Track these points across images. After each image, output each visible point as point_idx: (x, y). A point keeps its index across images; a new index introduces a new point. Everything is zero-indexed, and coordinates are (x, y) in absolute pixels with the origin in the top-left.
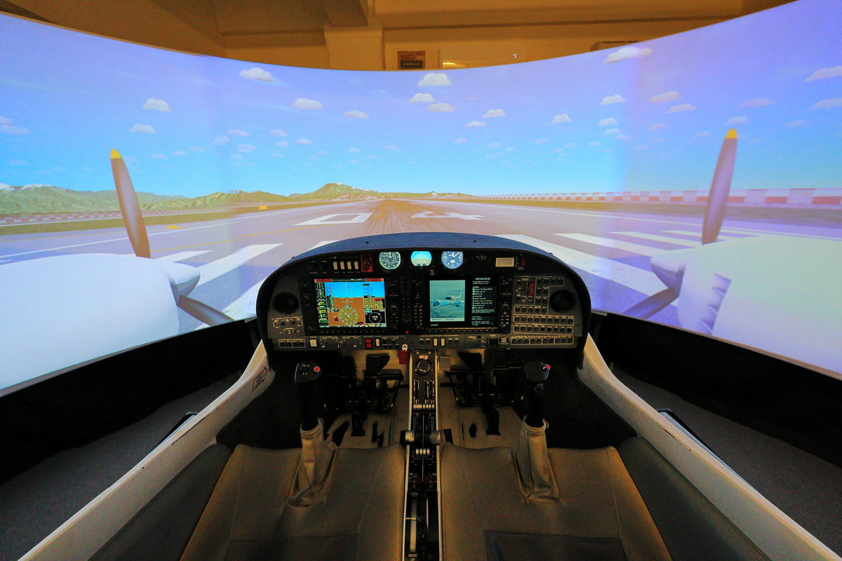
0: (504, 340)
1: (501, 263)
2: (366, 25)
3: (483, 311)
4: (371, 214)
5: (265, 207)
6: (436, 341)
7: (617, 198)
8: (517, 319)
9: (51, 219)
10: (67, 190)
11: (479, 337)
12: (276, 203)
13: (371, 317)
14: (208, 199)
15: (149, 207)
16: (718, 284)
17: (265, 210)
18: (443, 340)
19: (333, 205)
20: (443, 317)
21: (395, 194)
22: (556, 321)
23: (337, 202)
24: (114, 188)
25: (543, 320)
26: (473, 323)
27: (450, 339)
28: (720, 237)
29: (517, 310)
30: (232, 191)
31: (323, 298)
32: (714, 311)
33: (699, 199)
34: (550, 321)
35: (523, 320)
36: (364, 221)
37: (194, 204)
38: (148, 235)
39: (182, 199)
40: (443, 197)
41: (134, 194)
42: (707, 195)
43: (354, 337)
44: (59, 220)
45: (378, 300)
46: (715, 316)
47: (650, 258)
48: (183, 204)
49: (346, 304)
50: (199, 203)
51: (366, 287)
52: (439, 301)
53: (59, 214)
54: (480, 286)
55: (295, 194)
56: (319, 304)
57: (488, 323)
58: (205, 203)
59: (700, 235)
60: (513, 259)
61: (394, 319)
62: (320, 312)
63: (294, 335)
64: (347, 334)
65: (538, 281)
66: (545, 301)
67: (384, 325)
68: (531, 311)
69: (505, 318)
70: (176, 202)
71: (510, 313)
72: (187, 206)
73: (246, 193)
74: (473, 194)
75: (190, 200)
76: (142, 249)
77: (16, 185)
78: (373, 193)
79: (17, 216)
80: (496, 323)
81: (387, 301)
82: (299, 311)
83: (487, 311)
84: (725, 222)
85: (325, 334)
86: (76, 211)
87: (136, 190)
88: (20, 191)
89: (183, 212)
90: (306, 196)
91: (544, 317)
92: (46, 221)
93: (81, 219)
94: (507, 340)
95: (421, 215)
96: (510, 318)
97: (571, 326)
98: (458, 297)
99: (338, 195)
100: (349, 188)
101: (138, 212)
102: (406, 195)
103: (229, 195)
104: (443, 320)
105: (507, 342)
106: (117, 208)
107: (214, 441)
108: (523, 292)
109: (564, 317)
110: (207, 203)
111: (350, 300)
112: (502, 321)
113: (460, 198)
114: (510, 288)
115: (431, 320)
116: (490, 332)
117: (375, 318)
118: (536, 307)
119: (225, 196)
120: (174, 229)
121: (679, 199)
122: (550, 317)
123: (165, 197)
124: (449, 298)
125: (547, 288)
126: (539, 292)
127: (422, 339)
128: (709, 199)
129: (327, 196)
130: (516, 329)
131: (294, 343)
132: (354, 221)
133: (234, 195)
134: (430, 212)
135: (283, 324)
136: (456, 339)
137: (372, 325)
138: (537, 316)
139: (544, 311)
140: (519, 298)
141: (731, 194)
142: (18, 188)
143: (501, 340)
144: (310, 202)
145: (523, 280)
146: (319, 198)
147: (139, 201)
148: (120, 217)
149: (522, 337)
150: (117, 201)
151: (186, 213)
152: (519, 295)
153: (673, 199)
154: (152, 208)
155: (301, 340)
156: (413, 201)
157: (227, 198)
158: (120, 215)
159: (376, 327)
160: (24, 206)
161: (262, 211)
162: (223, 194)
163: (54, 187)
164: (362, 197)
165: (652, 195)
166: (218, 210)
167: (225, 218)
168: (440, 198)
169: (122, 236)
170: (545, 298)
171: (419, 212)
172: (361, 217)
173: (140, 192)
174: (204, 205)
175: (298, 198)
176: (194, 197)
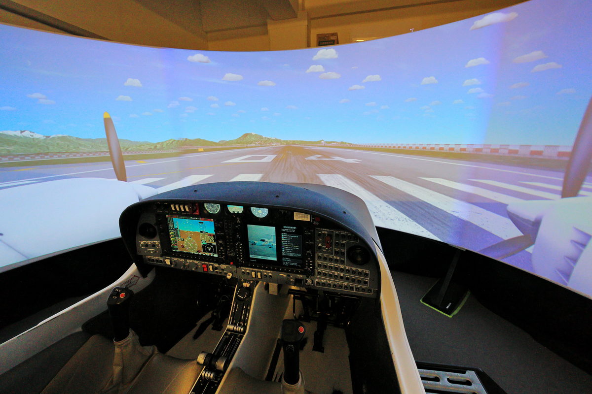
0: (309, 281)
1: (298, 217)
2: (296, 17)
3: (291, 255)
4: (276, 156)
5: (202, 150)
6: (253, 273)
7: (478, 150)
8: (320, 265)
9: (67, 156)
10: (77, 138)
11: (289, 276)
12: (210, 147)
13: (206, 248)
14: (165, 144)
15: (127, 149)
16: (578, 238)
17: (202, 152)
18: (259, 274)
19: (249, 149)
20: (260, 255)
21: (294, 141)
22: (354, 273)
23: (252, 147)
24: (105, 136)
25: (342, 270)
26: (284, 263)
27: (265, 274)
28: (581, 192)
29: (320, 258)
30: (181, 138)
31: (173, 229)
32: (572, 264)
33: (561, 154)
34: (348, 271)
35: (325, 267)
36: (270, 161)
37: (156, 146)
38: (126, 167)
39: (148, 144)
40: (330, 145)
41: (118, 141)
42: (569, 150)
43: (195, 261)
44: (71, 157)
45: (210, 235)
46: (572, 268)
47: (507, 205)
48: (148, 146)
49: (188, 236)
50: (159, 146)
51: (201, 224)
52: (255, 242)
53: (71, 153)
54: (288, 233)
55: (223, 141)
56: (171, 234)
57: (296, 264)
58: (162, 146)
59: (560, 188)
60: (308, 214)
61: (222, 252)
62: (172, 239)
63: (155, 254)
64: (190, 259)
65: (336, 235)
66: (343, 254)
67: (216, 256)
68: (331, 260)
69: (309, 263)
70: (144, 146)
71: (313, 259)
72: (151, 148)
73: (190, 140)
74: (352, 143)
75: (153, 144)
76: (121, 175)
77: (46, 135)
78: (277, 141)
79: (47, 154)
80: (303, 266)
81: (217, 238)
82: (157, 237)
83: (295, 255)
84: (588, 178)
85: (175, 256)
86: (82, 151)
87: (119, 138)
88: (49, 139)
89: (148, 152)
90: (230, 142)
91: (342, 267)
92: (64, 157)
93: (85, 156)
94: (312, 281)
95: (313, 158)
96: (313, 263)
97: (367, 279)
98: (270, 241)
99: (252, 142)
100: (261, 137)
101: (120, 152)
102: (302, 142)
103: (179, 141)
104: (260, 257)
105: (312, 283)
106: (106, 149)
107: (80, 329)
108: (323, 242)
109: (360, 270)
110: (164, 146)
111: (191, 233)
112: (307, 265)
113: (343, 145)
114: (312, 238)
115: (251, 256)
116: (297, 273)
117: (209, 249)
118: (335, 257)
119: (176, 142)
120: (142, 163)
121: (540, 153)
122: (347, 268)
123: (137, 142)
124: (263, 241)
125: (344, 242)
126: (337, 245)
127: (243, 271)
128: (572, 155)
129: (245, 142)
130: (319, 273)
131: (156, 260)
132: (264, 160)
133: (181, 141)
134: (320, 156)
135: (147, 245)
136: (270, 274)
137: (208, 254)
138: (336, 265)
139: (342, 262)
140: (320, 248)
142: (48, 137)
143: (306, 281)
144: (232, 147)
145: (323, 232)
146: (239, 144)
147: (121, 146)
148: (108, 155)
149: (325, 281)
150: (106, 145)
151: (150, 153)
152: (320, 245)
153: (533, 153)
154: (129, 149)
155: (160, 258)
156: (306, 147)
157: (177, 143)
159: (210, 256)
160: (51, 148)
161: (200, 152)
162: (174, 140)
163: (69, 136)
164: (269, 143)
165: (511, 148)
166: (171, 151)
167: (174, 156)
168: (328, 145)
169: (109, 167)
170: (343, 250)
171: (311, 156)
172: (269, 158)
173: (121, 139)
174: (162, 148)
175: (225, 143)
176: (155, 142)
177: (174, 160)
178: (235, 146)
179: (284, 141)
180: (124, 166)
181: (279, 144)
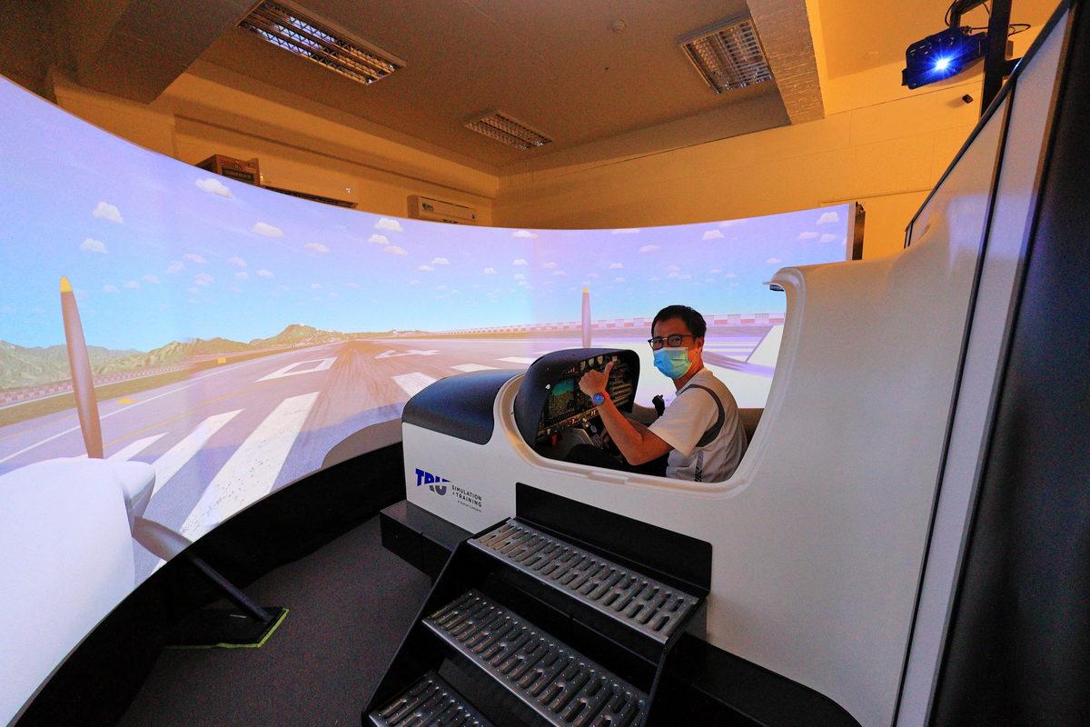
4: (336, 358)
5: (224, 360)
7: (533, 329)
12: (236, 352)
14: (163, 353)
15: (100, 372)
17: (224, 364)
19: (297, 351)
21: (359, 334)
23: (301, 348)
24: (64, 341)
30: (188, 339)
36: (329, 368)
37: (148, 361)
38: (101, 418)
39: (136, 355)
41: (85, 351)
42: (581, 325)
48: (137, 361)
50: (153, 359)
53: (9, 392)
55: (257, 340)
58: (159, 359)
60: (617, 356)
70: (128, 360)
72: (140, 366)
73: (204, 342)
74: (427, 331)
75: (144, 355)
76: (95, 445)
78: (336, 334)
86: (26, 384)
87: (87, 344)
89: (137, 376)
90: (268, 342)
95: (385, 355)
99: (301, 339)
100: (313, 330)
101: (90, 380)
102: (369, 335)
103: (186, 344)
106: (66, 376)
110: (162, 359)
113: (418, 335)
119: (181, 347)
120: (127, 404)
121: (568, 327)
123: (117, 353)
129: (290, 340)
132: (320, 368)
133: (190, 345)
134: (393, 351)
141: (592, 323)
144: (272, 349)
146: (281, 344)
147: (90, 363)
148: (70, 390)
150: (67, 363)
151: (139, 376)
154: (104, 372)
156: (376, 341)
157: (184, 350)
158: (70, 387)
161: (222, 364)
162: (179, 344)
164: (326, 340)
165: (552, 325)
166: (176, 369)
167: (180, 380)
168: (403, 335)
169: (70, 425)
171: (383, 352)
172: (327, 364)
173: (91, 347)
174: (159, 363)
175: (258, 344)
176: (147, 350)
177: (178, 388)
178: (276, 349)
179: (346, 334)
180: (98, 417)
181: (339, 339)
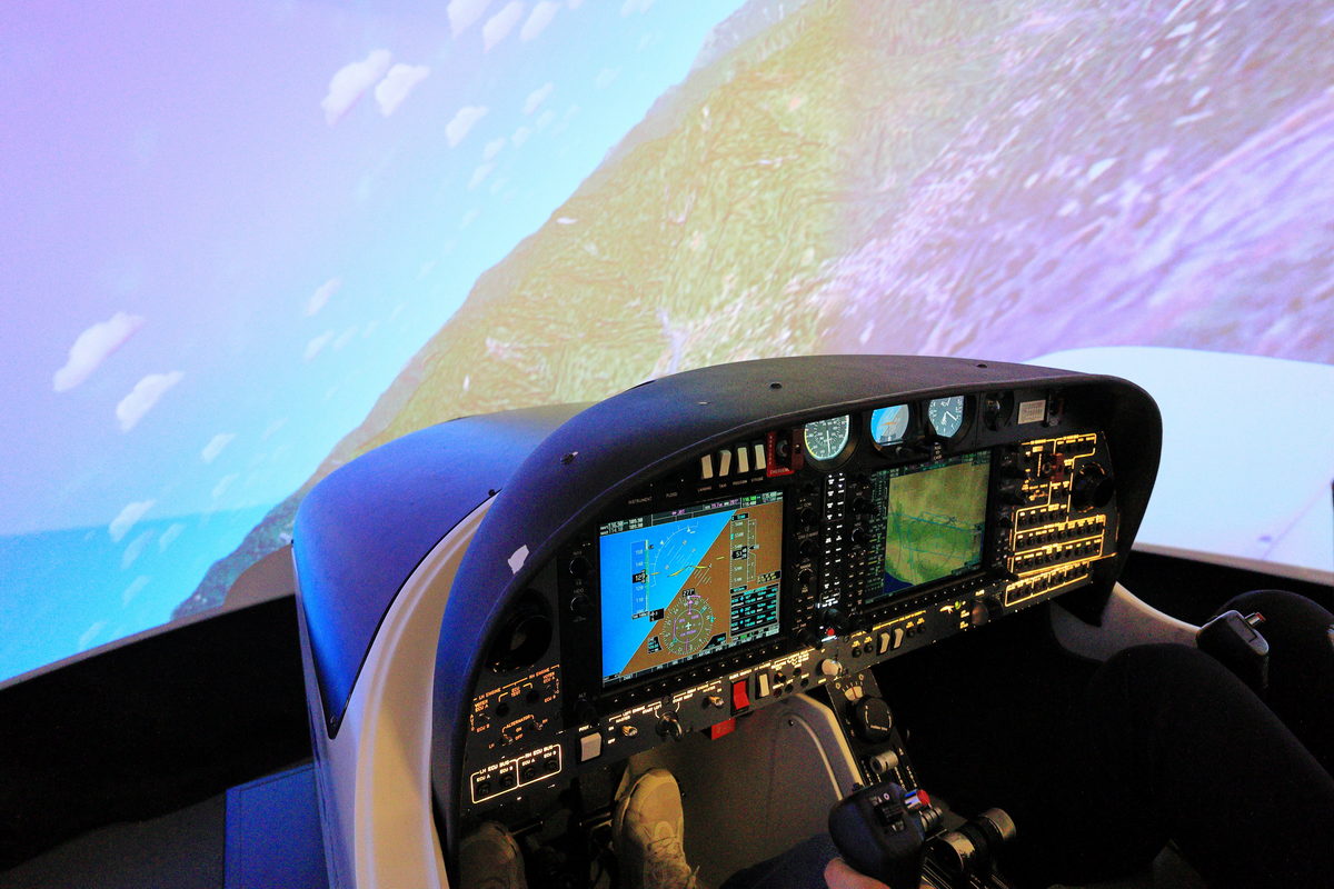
0: (997, 598)
1: (1025, 413)
6: (886, 637)
8: (1019, 544)
18: (899, 633)
25: (1061, 536)
27: (910, 624)
29: (1021, 522)
34: (1071, 534)
35: (1031, 542)
43: (706, 688)
60: (1044, 402)
64: (684, 684)
66: (1065, 493)
67: (774, 630)
68: (1043, 518)
69: (1003, 544)
71: (1009, 531)
82: (552, 648)
91: (1061, 526)
94: (1001, 595)
105: (1001, 600)
108: (1033, 477)
109: (1091, 520)
112: (998, 554)
114: (1013, 473)
118: (1050, 508)
122: (1070, 525)
125: (1070, 462)
127: (857, 643)
130: (1017, 566)
131: (524, 770)
135: (504, 709)
136: (921, 621)
137: (747, 637)
138: (1051, 527)
139: (1060, 516)
140: (1025, 494)
145: (1035, 450)
149: (1024, 582)
152: (1025, 488)
155: (549, 750)
159: (753, 641)
170: (1066, 485)
